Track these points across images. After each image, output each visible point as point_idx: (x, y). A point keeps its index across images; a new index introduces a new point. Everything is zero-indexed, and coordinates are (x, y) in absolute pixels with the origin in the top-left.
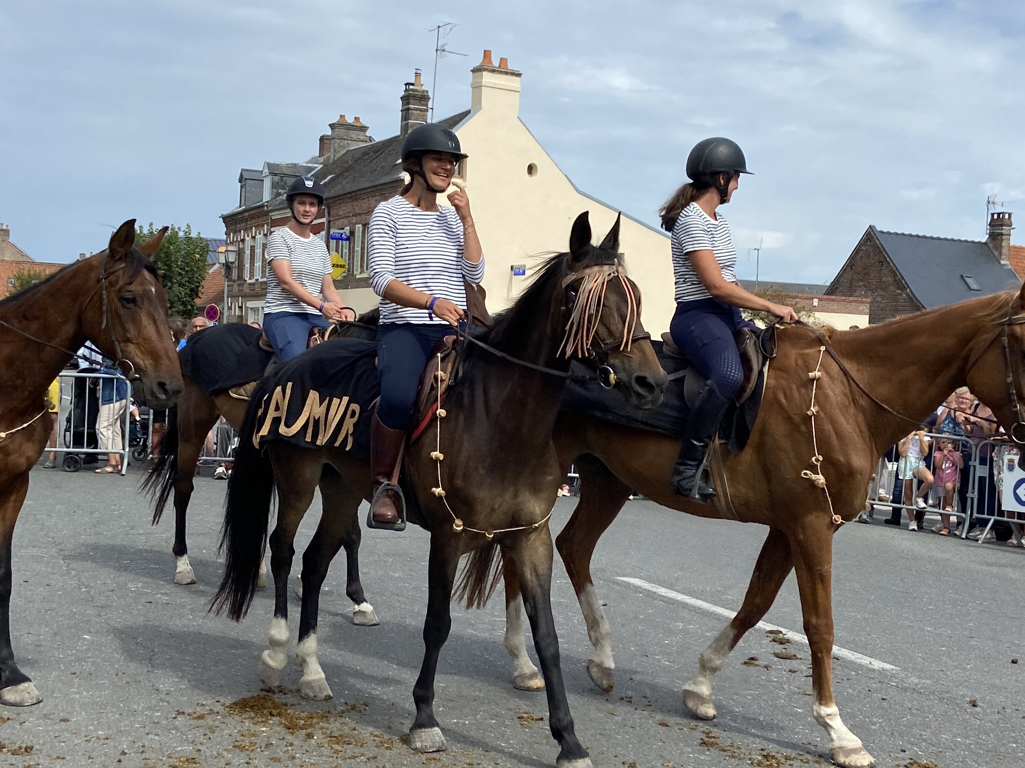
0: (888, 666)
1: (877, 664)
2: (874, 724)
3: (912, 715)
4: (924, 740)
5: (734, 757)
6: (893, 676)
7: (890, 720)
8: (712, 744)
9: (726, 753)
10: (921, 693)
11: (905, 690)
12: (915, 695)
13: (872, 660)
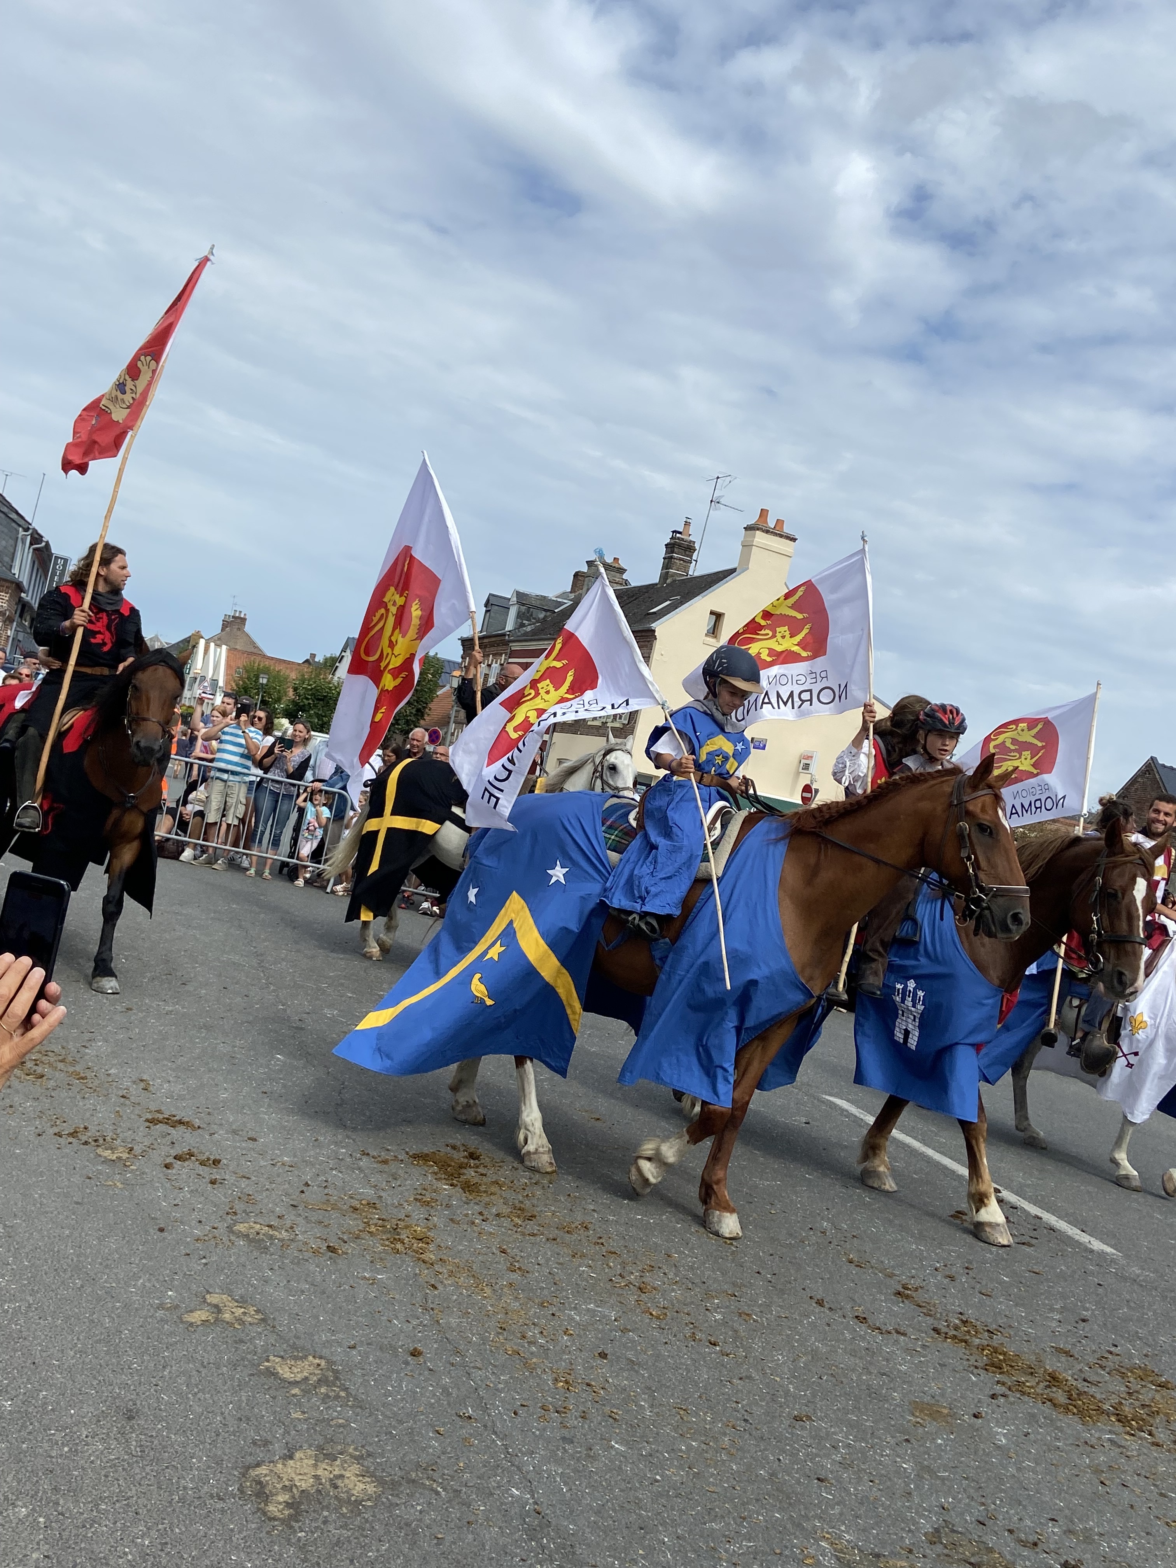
0: (1109, 1250)
1: (1097, 1245)
2: (1087, 1310)
3: (1129, 1307)
4: (1140, 1338)
5: (930, 1315)
6: (1113, 1261)
7: (1104, 1308)
8: (908, 1297)
9: (921, 1309)
10: (1141, 1286)
11: (1124, 1279)
12: (1136, 1287)
13: (1092, 1239)
